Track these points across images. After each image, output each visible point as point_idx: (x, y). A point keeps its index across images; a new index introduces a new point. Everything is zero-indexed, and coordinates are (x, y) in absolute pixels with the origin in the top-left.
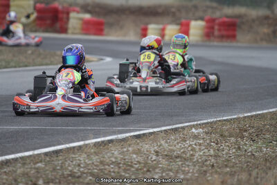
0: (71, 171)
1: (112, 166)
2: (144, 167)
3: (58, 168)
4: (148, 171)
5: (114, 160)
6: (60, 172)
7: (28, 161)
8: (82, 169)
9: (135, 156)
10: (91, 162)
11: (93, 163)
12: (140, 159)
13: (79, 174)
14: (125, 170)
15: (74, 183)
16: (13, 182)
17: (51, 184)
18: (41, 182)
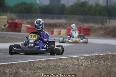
0: (37, 67)
1: (52, 66)
2: (65, 67)
3: (32, 66)
4: (67, 68)
5: (53, 64)
6: (33, 67)
8: (42, 66)
9: (60, 64)
11: (45, 65)
12: (62, 64)
13: (41, 68)
14: (58, 67)
15: (40, 70)
16: (17, 69)
17: (31, 70)
18: (27, 69)
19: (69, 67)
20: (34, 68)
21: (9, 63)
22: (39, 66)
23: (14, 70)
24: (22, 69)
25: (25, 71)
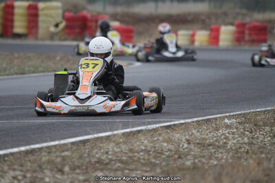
0: (98, 158)
1: (141, 154)
2: (175, 154)
3: (85, 155)
4: (180, 157)
5: (143, 148)
6: (87, 160)
7: (54, 150)
8: (110, 157)
9: (165, 144)
10: (119, 150)
11: (122, 151)
12: (171, 147)
13: (107, 161)
14: (155, 157)
15: (102, 170)
16: (38, 169)
17: (78, 171)
18: (67, 169)
20: (90, 162)
21: (23, 149)
22: (104, 157)
23: (29, 175)
24: (52, 170)
25: (58, 176)
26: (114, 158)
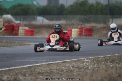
0: (38, 72)
2: (69, 71)
3: (33, 71)
5: (55, 69)
8: (43, 71)
9: (63, 68)
11: (47, 70)
12: (66, 68)
13: (42, 73)
15: (41, 75)
16: (16, 75)
17: (32, 76)
18: (27, 75)
19: (73, 71)
20: (35, 73)
21: (7, 69)
22: (41, 71)
23: (13, 77)
24: (21, 75)
25: (25, 77)
26: (45, 72)
